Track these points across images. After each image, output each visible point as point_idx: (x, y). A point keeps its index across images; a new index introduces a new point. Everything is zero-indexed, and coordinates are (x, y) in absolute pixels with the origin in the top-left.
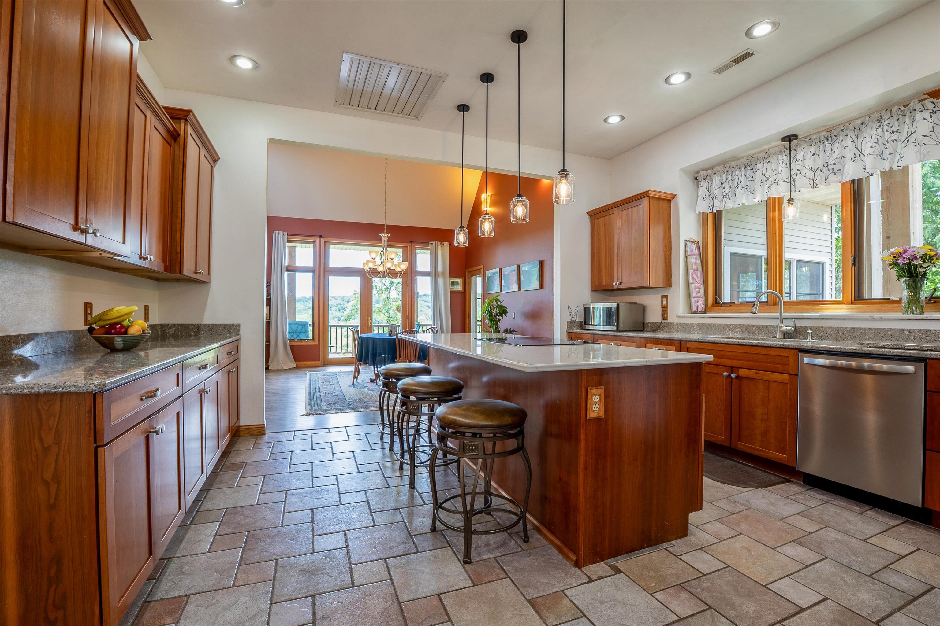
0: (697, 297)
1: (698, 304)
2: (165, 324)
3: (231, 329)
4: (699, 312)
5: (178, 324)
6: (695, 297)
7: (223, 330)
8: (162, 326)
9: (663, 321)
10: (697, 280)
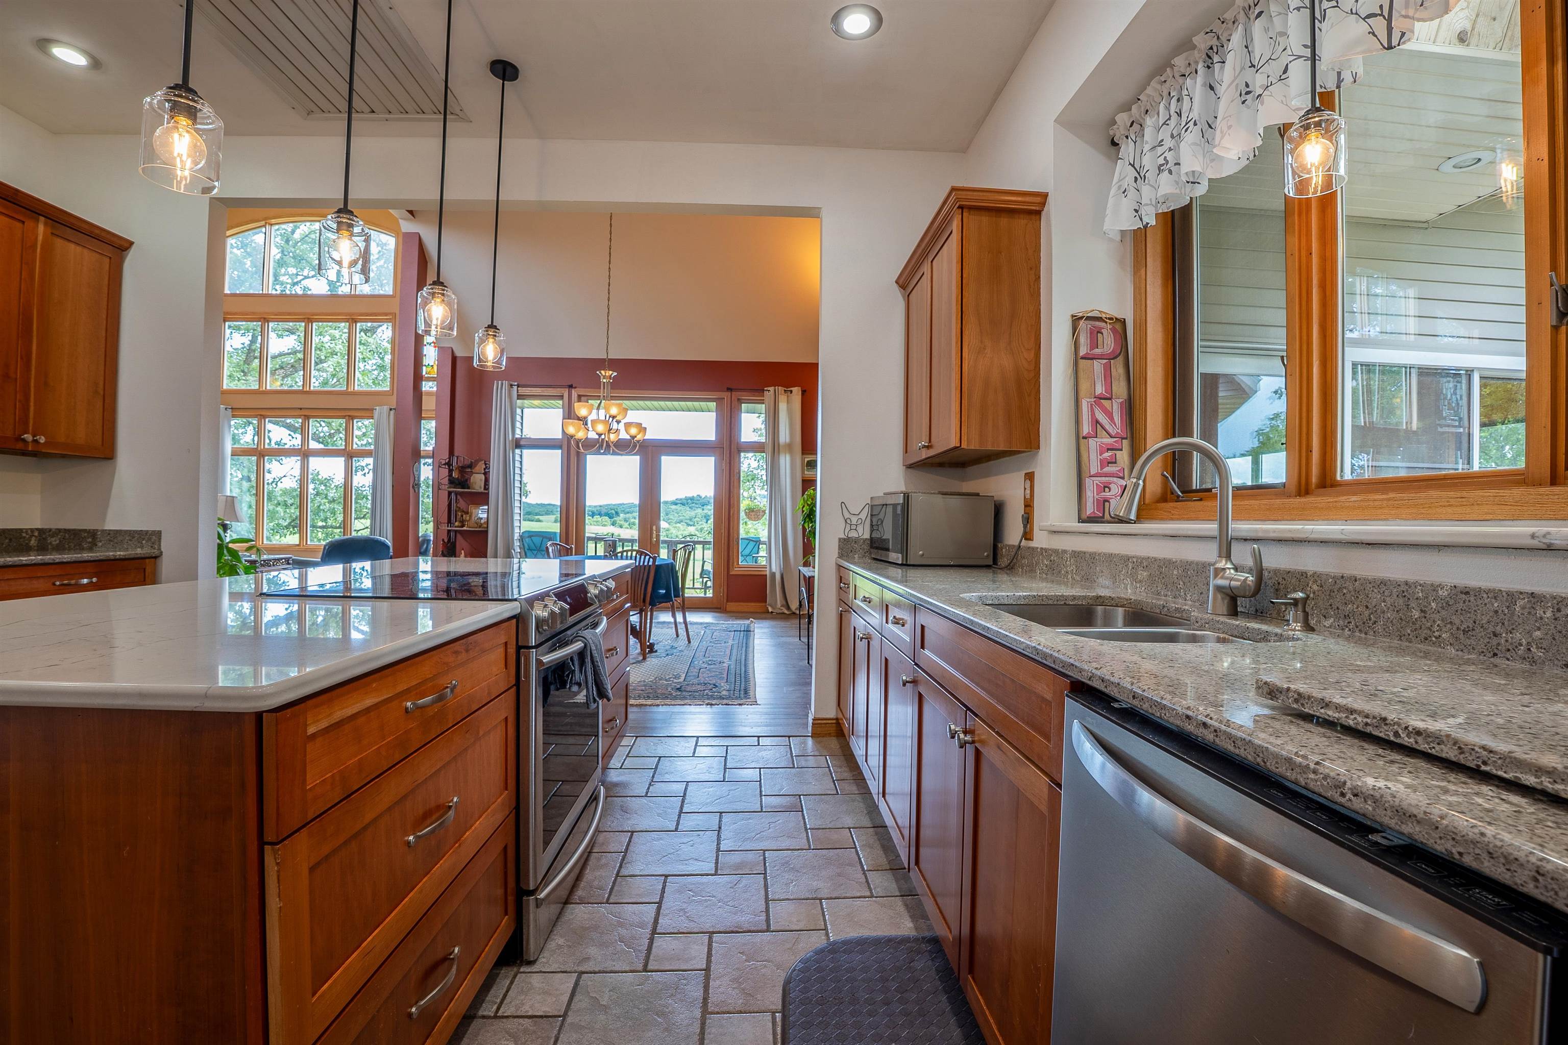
0: (1106, 475)
1: (1107, 494)
2: (46, 529)
3: (144, 539)
4: (1107, 516)
5: (65, 529)
6: (1097, 475)
7: (130, 540)
8: (41, 531)
9: (1024, 543)
10: (1107, 427)
